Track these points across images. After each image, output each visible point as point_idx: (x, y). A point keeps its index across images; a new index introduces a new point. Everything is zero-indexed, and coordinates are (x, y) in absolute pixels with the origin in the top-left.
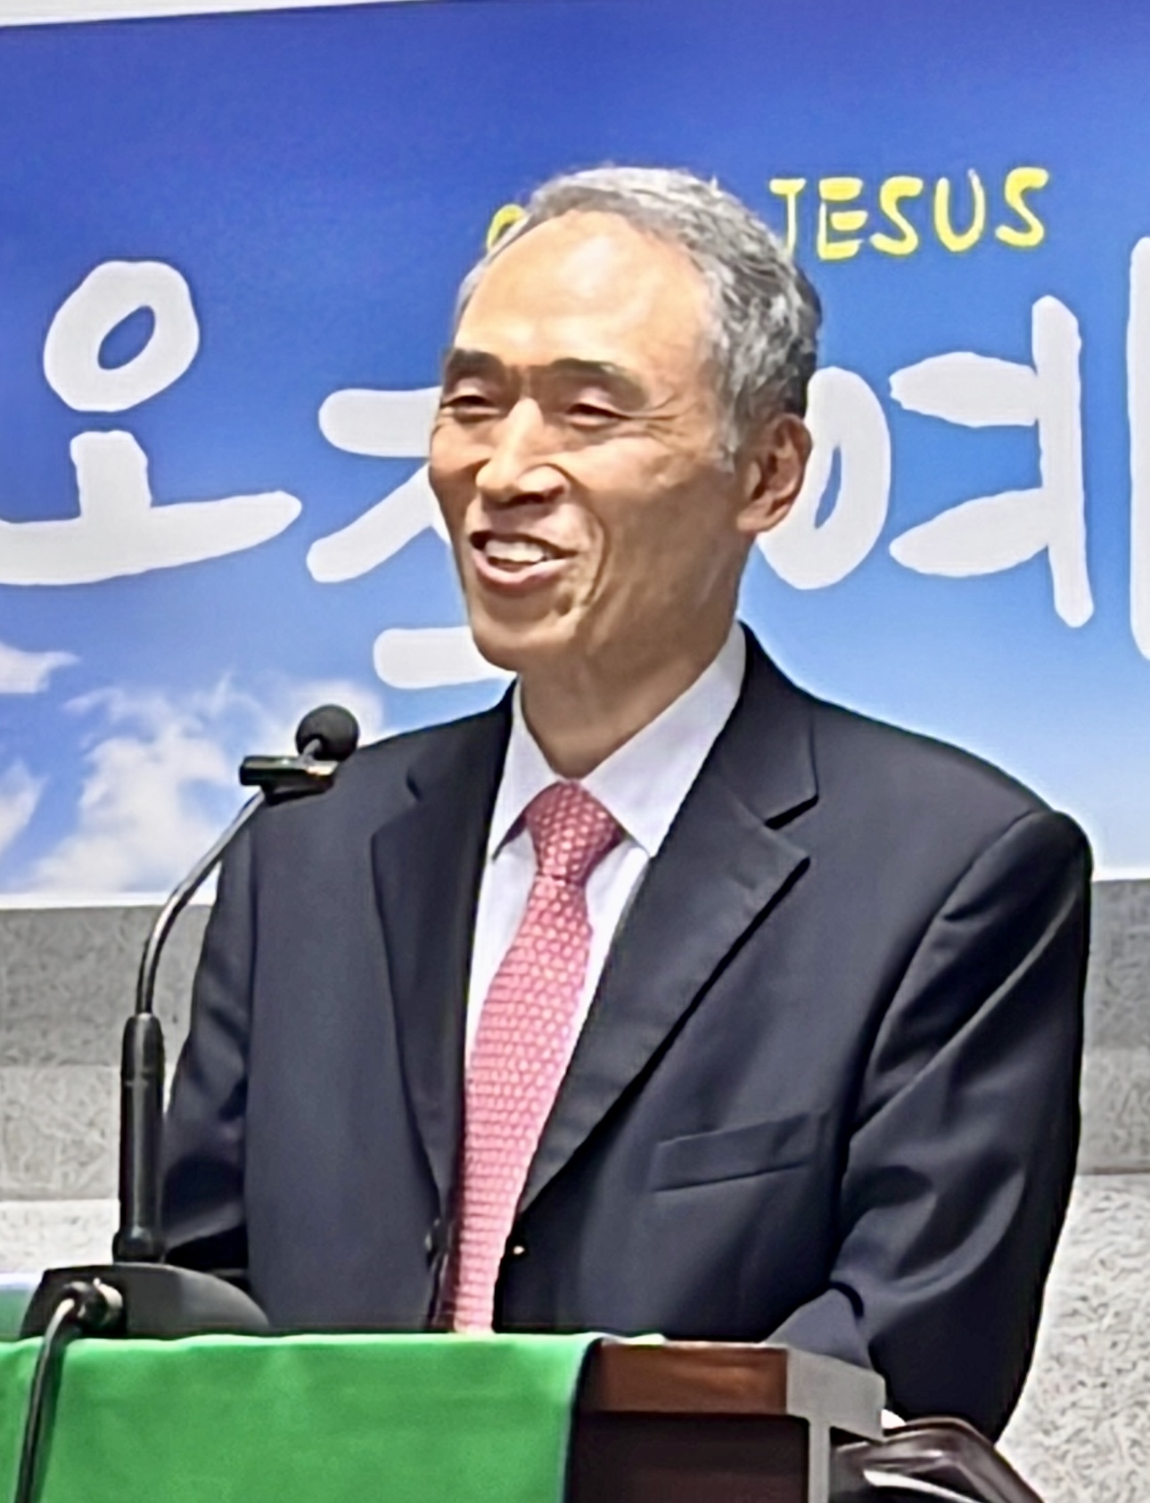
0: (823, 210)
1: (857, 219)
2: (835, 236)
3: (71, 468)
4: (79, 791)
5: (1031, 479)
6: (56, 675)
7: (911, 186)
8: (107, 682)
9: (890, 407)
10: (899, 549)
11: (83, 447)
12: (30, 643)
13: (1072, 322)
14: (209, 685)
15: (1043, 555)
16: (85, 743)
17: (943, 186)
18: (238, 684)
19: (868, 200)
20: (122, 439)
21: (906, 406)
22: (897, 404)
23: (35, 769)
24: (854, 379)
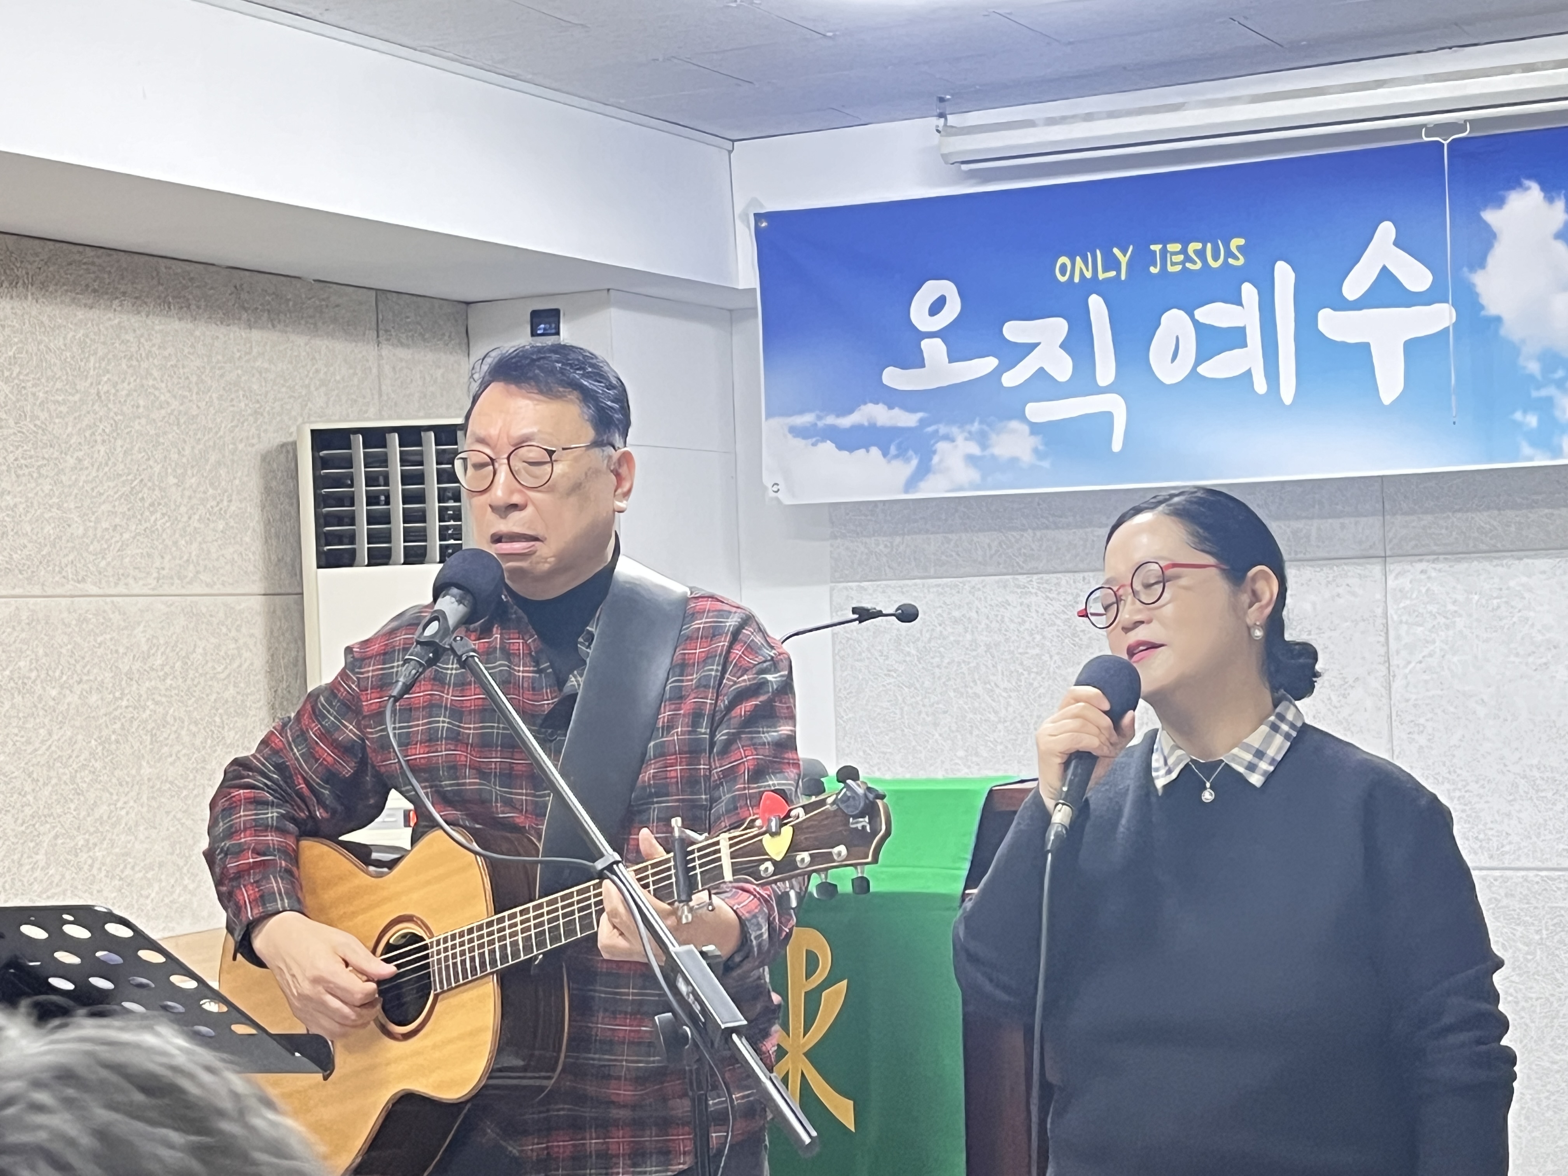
0: (1168, 255)
1: (1181, 257)
2: (1173, 264)
3: (921, 351)
4: (931, 459)
5: (1245, 345)
6: (921, 421)
7: (1198, 246)
8: (937, 421)
9: (1196, 323)
10: (1201, 370)
11: (925, 344)
12: (912, 410)
13: (1255, 291)
14: (972, 422)
15: (1250, 371)
16: (932, 442)
17: (1209, 245)
18: (981, 422)
19: (1184, 251)
20: (938, 341)
21: (1201, 320)
22: (1198, 321)
23: (916, 453)
24: (1181, 313)
